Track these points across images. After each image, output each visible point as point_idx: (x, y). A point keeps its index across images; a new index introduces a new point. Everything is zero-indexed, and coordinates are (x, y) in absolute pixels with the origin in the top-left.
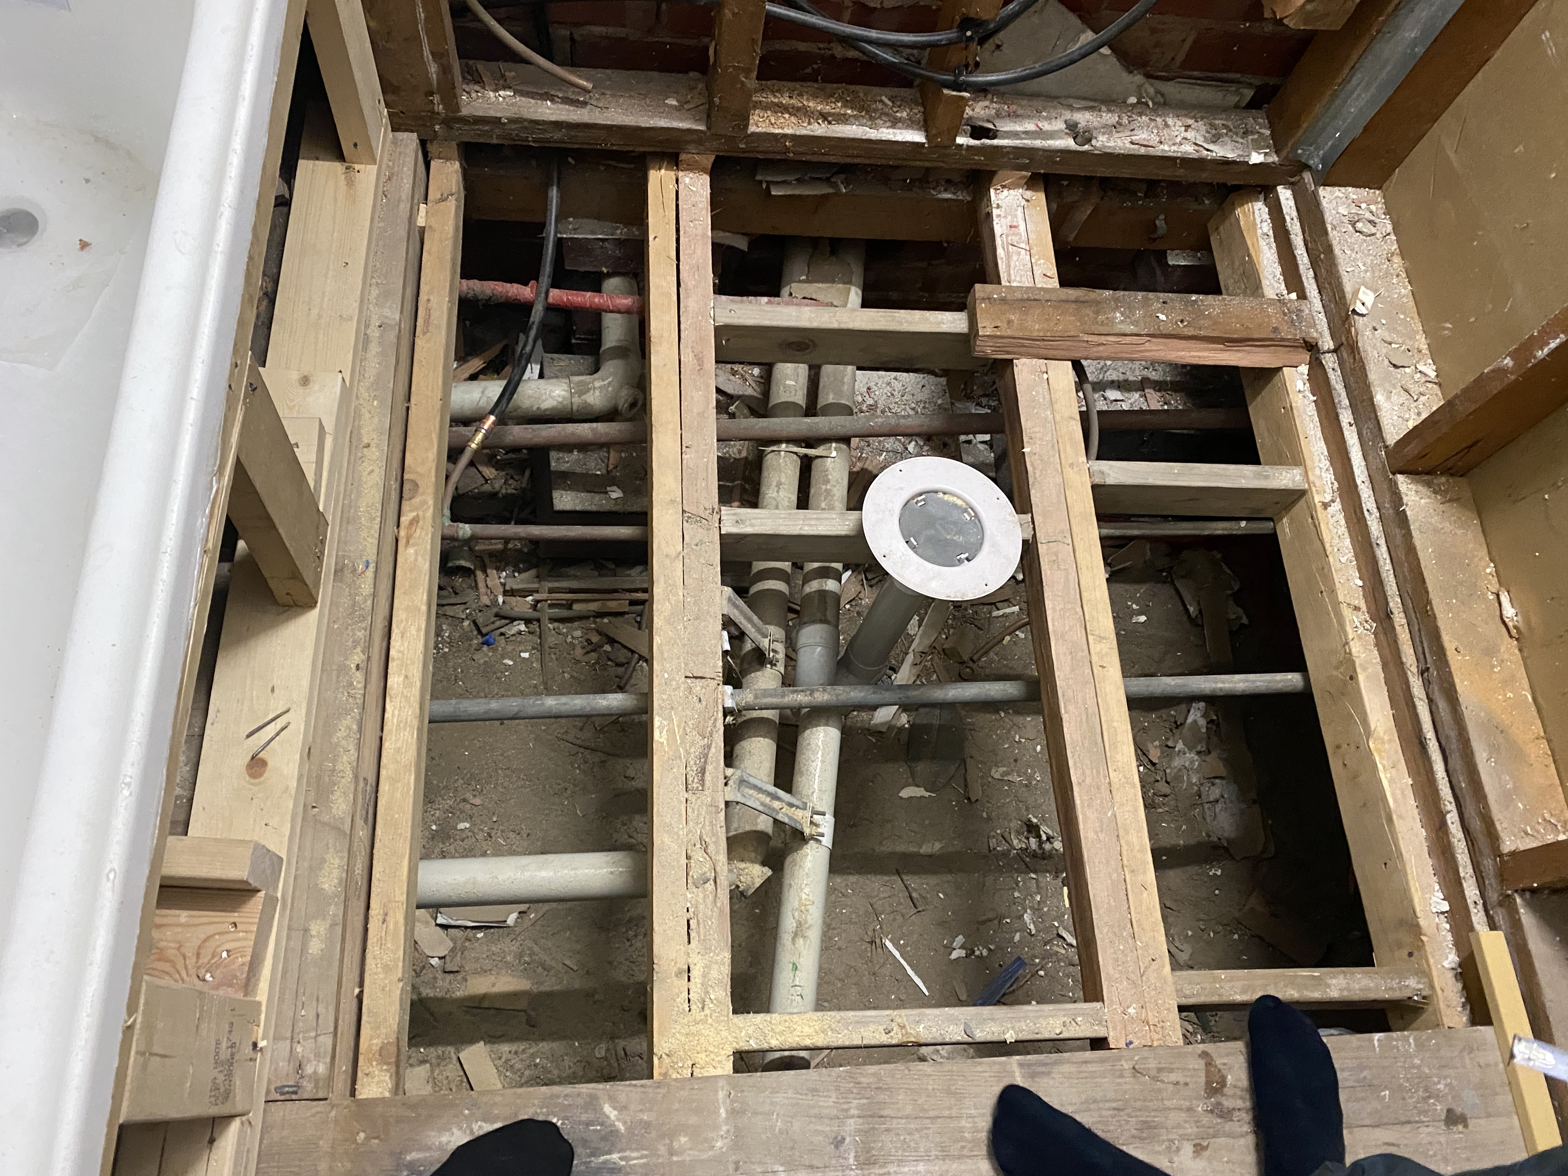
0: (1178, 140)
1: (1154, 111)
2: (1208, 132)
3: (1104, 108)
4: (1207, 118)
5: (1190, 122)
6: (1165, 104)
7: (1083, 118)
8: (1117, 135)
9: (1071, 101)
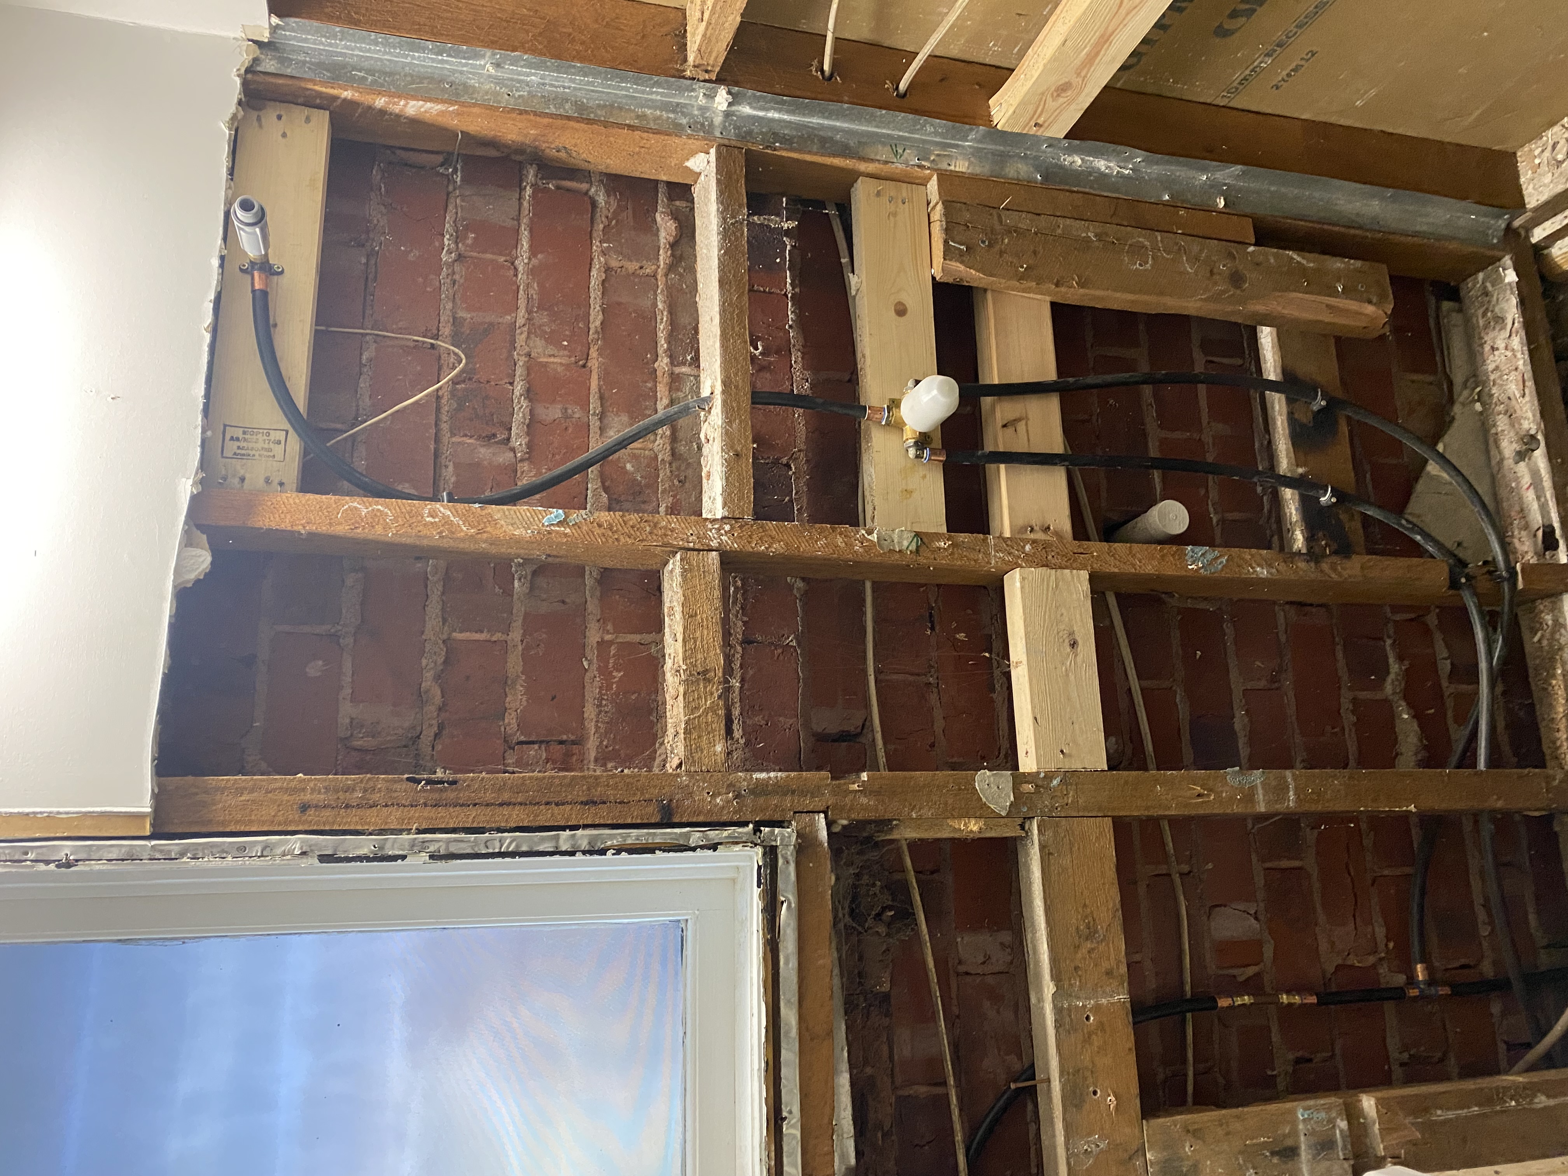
0: (1509, 354)
1: (1484, 383)
2: (1494, 328)
3: (1493, 431)
4: (1480, 333)
5: (1487, 348)
6: (1475, 376)
7: (1509, 447)
8: (1518, 412)
9: (1494, 462)
